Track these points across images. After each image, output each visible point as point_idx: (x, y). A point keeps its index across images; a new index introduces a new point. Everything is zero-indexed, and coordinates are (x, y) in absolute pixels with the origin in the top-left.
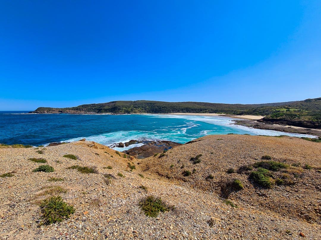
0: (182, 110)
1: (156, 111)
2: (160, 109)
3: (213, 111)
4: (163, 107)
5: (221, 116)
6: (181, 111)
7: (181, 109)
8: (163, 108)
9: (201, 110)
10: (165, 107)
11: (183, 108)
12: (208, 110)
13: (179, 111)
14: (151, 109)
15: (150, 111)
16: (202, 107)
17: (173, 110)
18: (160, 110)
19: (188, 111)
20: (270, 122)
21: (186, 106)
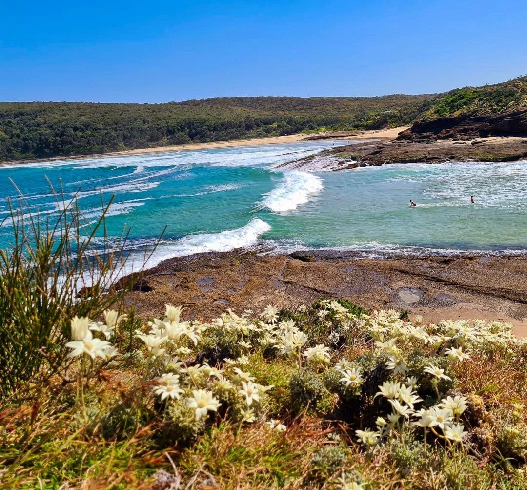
0: (170, 132)
1: (44, 150)
2: (62, 134)
3: (294, 127)
4: (78, 124)
5: (309, 139)
6: (165, 140)
7: (165, 129)
8: (75, 129)
9: (249, 127)
10: (87, 126)
11: (172, 123)
12: (275, 125)
13: (157, 140)
14: (15, 140)
15: (9, 151)
16: (256, 115)
17: (125, 138)
18: (63, 143)
19: (196, 134)
20: (429, 134)
21: (189, 115)
